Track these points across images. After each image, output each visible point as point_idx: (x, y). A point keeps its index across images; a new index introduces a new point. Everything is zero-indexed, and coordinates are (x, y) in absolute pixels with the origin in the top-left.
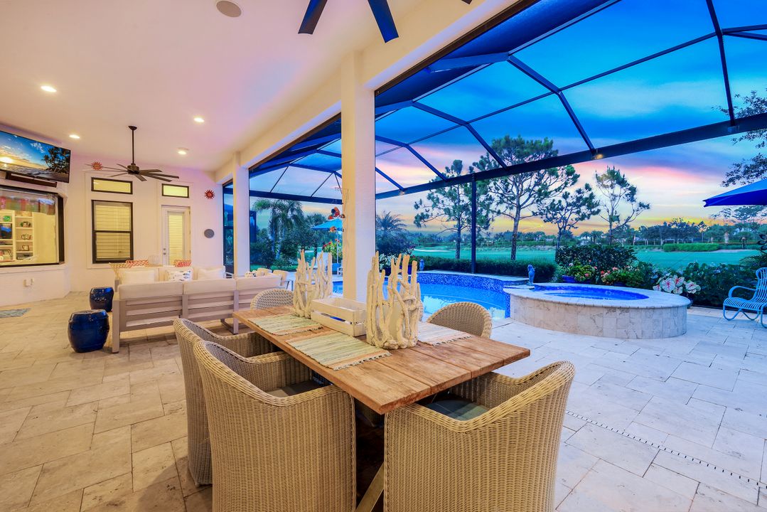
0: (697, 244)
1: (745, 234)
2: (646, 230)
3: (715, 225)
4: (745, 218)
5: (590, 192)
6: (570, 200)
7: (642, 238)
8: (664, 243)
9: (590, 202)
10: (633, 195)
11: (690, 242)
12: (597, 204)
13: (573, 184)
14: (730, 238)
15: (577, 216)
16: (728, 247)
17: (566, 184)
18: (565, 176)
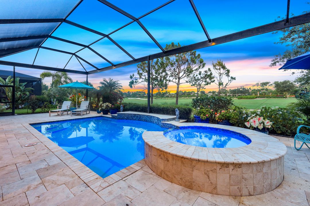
0: (249, 96)
1: (264, 92)
2: (231, 91)
3: (254, 89)
4: (263, 87)
5: (210, 72)
6: (202, 76)
7: (230, 94)
8: (238, 96)
9: (210, 77)
10: (228, 73)
11: (246, 95)
12: (213, 78)
13: (203, 67)
14: (260, 94)
15: (205, 83)
16: (259, 97)
17: (200, 67)
18: (199, 63)
